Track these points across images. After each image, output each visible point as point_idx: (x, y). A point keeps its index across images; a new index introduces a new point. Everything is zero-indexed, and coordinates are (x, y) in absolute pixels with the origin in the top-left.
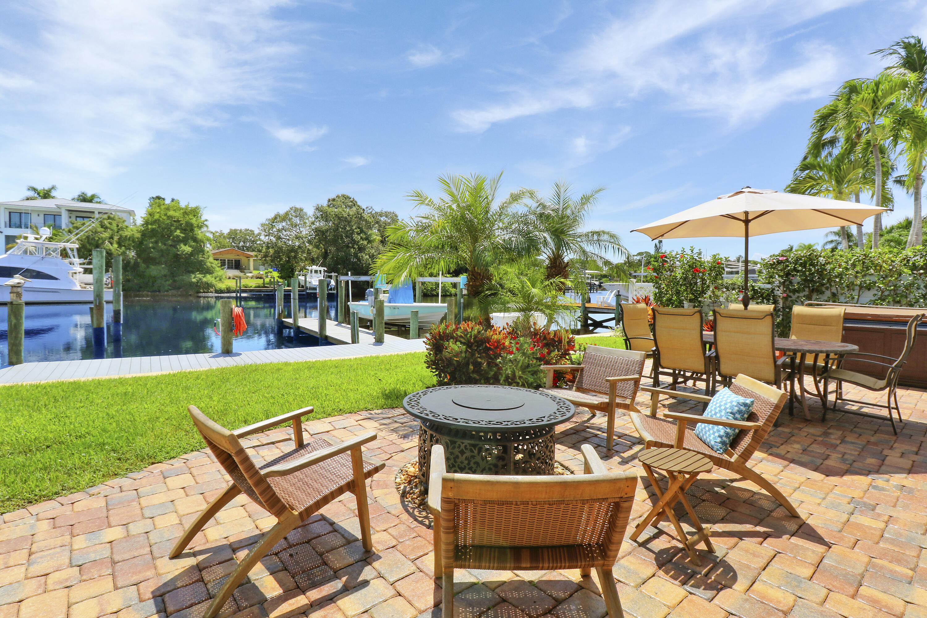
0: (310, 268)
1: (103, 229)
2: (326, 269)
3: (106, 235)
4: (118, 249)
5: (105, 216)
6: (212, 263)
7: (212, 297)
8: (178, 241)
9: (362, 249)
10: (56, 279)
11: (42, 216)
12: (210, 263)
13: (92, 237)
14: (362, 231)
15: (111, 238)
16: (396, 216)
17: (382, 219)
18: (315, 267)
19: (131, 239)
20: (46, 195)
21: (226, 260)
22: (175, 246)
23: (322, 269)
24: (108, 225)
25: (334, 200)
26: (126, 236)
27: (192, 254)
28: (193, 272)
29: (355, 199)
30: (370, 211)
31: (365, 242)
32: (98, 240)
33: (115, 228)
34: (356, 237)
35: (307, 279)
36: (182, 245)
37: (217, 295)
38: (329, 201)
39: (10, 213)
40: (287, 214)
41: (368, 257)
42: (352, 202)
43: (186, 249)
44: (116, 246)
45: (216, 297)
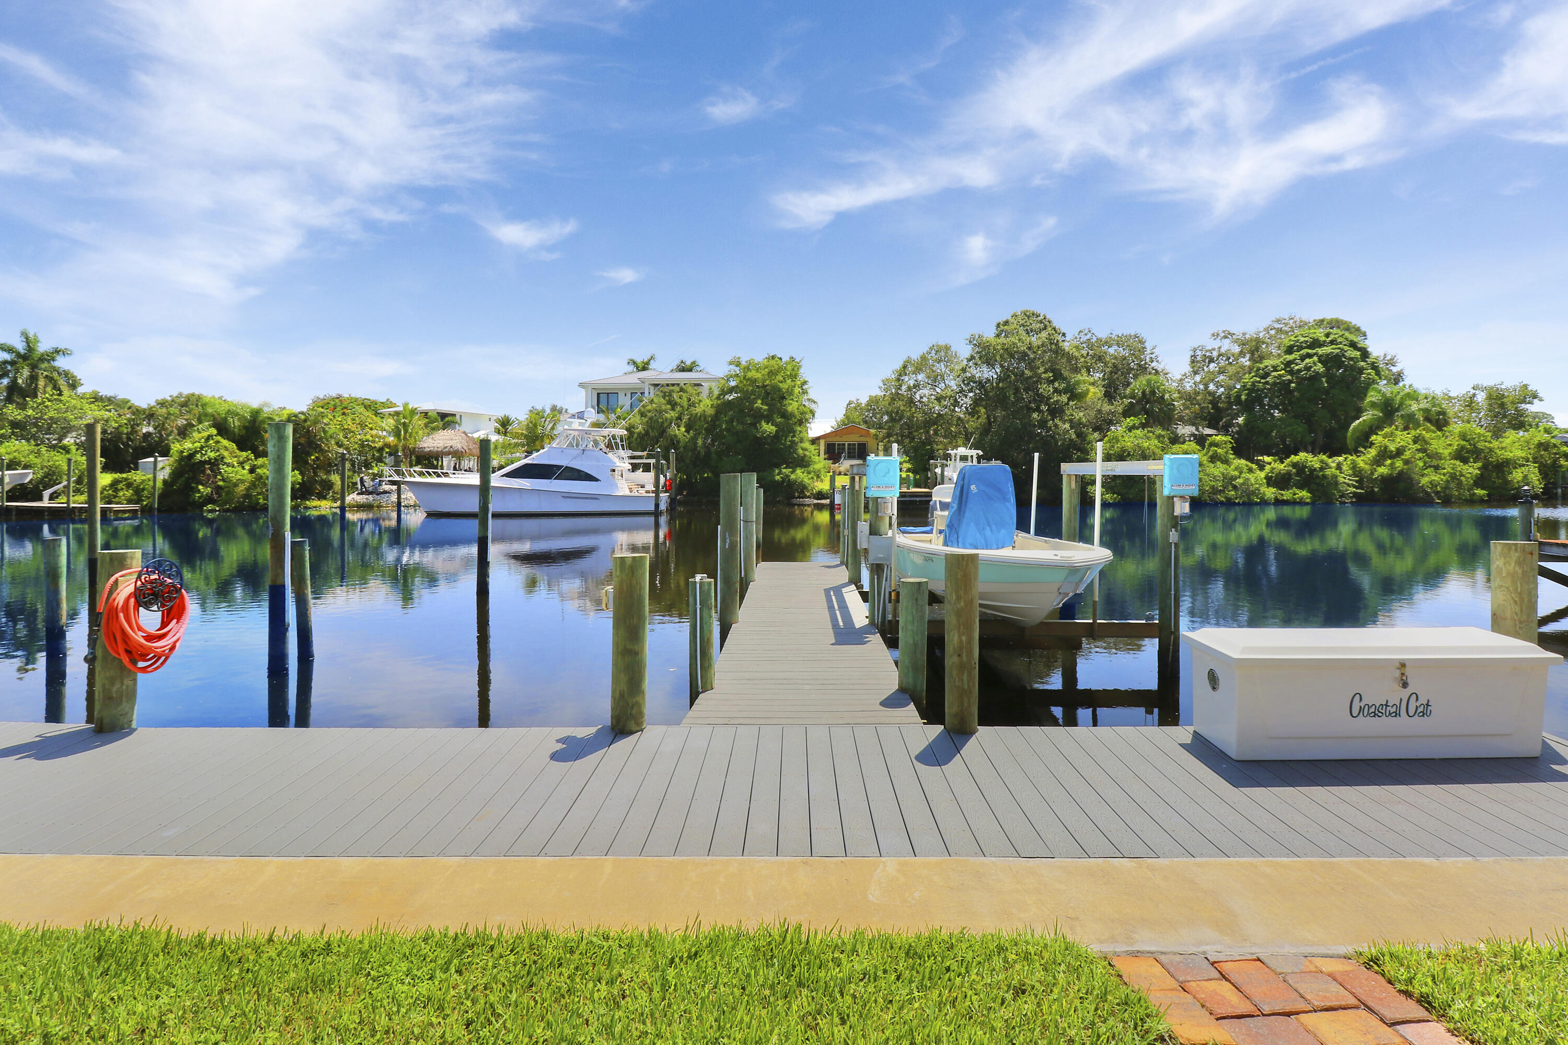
0: (955, 451)
1: (669, 406)
2: (981, 453)
3: (672, 414)
4: (685, 434)
5: (676, 388)
6: (806, 450)
7: (809, 505)
8: (759, 416)
9: (1057, 411)
10: (597, 480)
11: (629, 395)
12: (803, 449)
13: (655, 418)
14: (1058, 376)
15: (679, 418)
16: (1142, 342)
17: (1111, 351)
18: (962, 451)
19: (702, 419)
20: (645, 367)
21: (846, 443)
22: (754, 425)
23: (974, 453)
24: (678, 400)
25: (1006, 323)
26: (697, 414)
27: (776, 437)
28: (778, 466)
29: (1048, 317)
30: (1088, 337)
31: (1064, 398)
32: (662, 423)
33: (685, 404)
34: (1045, 389)
35: (946, 473)
36: (763, 423)
37: (816, 501)
38: (998, 326)
39: (598, 394)
40: (923, 358)
41: (1067, 426)
42: (1041, 322)
43: (768, 428)
44: (683, 429)
45: (815, 505)
